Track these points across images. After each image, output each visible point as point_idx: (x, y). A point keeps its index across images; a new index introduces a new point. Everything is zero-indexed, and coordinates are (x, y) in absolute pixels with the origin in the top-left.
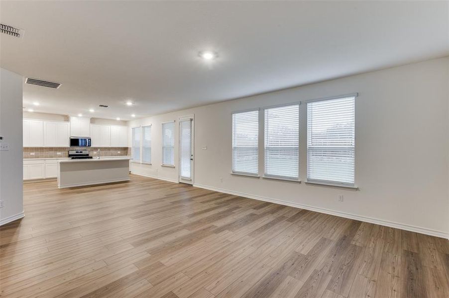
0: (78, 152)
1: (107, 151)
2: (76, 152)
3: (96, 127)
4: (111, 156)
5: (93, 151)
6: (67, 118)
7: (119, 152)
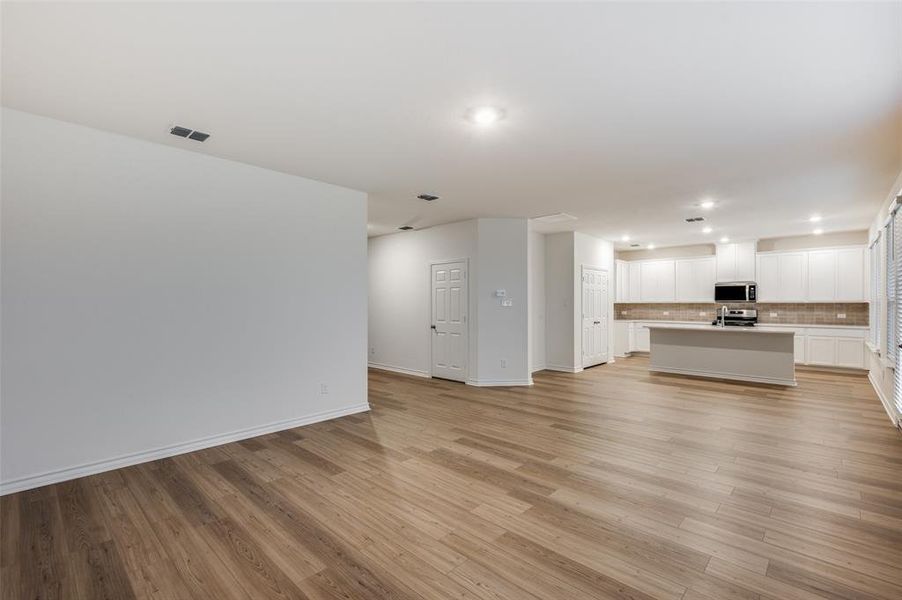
0: (734, 313)
1: (804, 313)
2: (731, 312)
3: (768, 259)
4: (818, 323)
5: (767, 310)
6: (712, 248)
7: (842, 316)
